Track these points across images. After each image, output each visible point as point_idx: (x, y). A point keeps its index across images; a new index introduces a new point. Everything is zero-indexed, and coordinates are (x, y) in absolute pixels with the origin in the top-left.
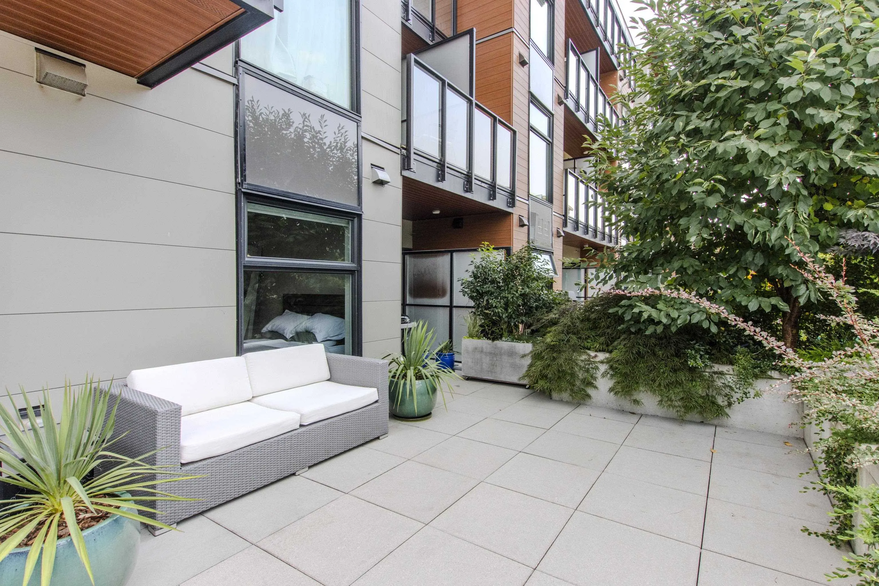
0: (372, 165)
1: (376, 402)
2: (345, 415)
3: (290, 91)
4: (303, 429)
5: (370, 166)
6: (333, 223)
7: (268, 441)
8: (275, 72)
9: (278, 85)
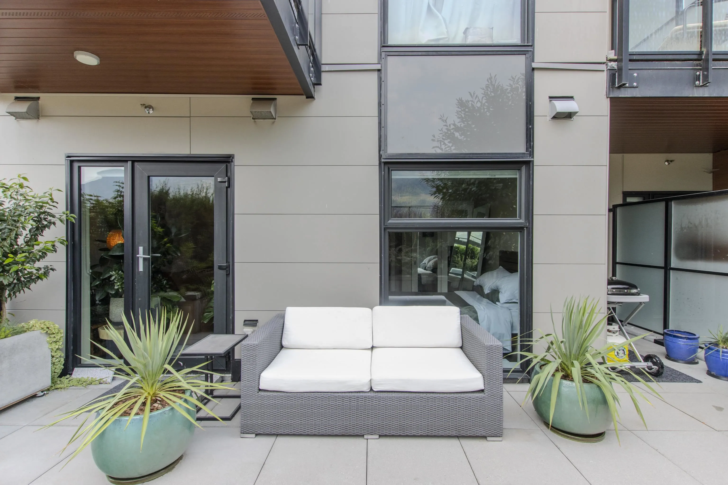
0: (550, 97)
1: (482, 391)
2: (428, 395)
3: (434, 53)
4: (372, 394)
5: (548, 100)
6: (496, 177)
7: (332, 394)
8: (424, 42)
9: (420, 53)
